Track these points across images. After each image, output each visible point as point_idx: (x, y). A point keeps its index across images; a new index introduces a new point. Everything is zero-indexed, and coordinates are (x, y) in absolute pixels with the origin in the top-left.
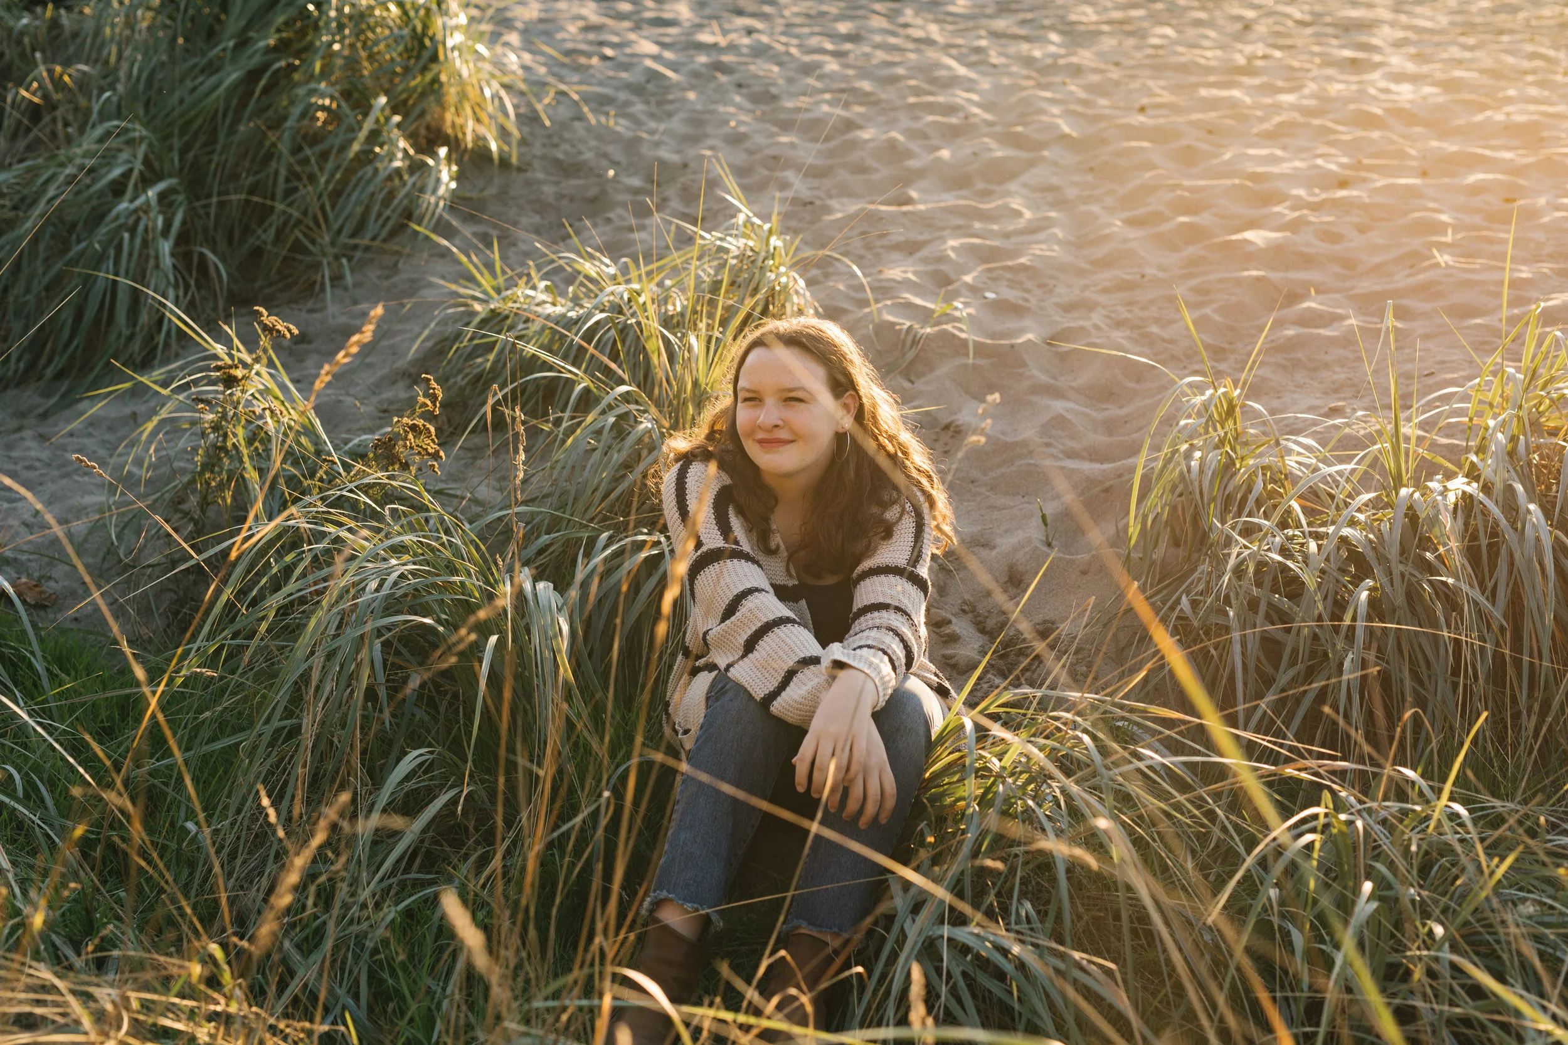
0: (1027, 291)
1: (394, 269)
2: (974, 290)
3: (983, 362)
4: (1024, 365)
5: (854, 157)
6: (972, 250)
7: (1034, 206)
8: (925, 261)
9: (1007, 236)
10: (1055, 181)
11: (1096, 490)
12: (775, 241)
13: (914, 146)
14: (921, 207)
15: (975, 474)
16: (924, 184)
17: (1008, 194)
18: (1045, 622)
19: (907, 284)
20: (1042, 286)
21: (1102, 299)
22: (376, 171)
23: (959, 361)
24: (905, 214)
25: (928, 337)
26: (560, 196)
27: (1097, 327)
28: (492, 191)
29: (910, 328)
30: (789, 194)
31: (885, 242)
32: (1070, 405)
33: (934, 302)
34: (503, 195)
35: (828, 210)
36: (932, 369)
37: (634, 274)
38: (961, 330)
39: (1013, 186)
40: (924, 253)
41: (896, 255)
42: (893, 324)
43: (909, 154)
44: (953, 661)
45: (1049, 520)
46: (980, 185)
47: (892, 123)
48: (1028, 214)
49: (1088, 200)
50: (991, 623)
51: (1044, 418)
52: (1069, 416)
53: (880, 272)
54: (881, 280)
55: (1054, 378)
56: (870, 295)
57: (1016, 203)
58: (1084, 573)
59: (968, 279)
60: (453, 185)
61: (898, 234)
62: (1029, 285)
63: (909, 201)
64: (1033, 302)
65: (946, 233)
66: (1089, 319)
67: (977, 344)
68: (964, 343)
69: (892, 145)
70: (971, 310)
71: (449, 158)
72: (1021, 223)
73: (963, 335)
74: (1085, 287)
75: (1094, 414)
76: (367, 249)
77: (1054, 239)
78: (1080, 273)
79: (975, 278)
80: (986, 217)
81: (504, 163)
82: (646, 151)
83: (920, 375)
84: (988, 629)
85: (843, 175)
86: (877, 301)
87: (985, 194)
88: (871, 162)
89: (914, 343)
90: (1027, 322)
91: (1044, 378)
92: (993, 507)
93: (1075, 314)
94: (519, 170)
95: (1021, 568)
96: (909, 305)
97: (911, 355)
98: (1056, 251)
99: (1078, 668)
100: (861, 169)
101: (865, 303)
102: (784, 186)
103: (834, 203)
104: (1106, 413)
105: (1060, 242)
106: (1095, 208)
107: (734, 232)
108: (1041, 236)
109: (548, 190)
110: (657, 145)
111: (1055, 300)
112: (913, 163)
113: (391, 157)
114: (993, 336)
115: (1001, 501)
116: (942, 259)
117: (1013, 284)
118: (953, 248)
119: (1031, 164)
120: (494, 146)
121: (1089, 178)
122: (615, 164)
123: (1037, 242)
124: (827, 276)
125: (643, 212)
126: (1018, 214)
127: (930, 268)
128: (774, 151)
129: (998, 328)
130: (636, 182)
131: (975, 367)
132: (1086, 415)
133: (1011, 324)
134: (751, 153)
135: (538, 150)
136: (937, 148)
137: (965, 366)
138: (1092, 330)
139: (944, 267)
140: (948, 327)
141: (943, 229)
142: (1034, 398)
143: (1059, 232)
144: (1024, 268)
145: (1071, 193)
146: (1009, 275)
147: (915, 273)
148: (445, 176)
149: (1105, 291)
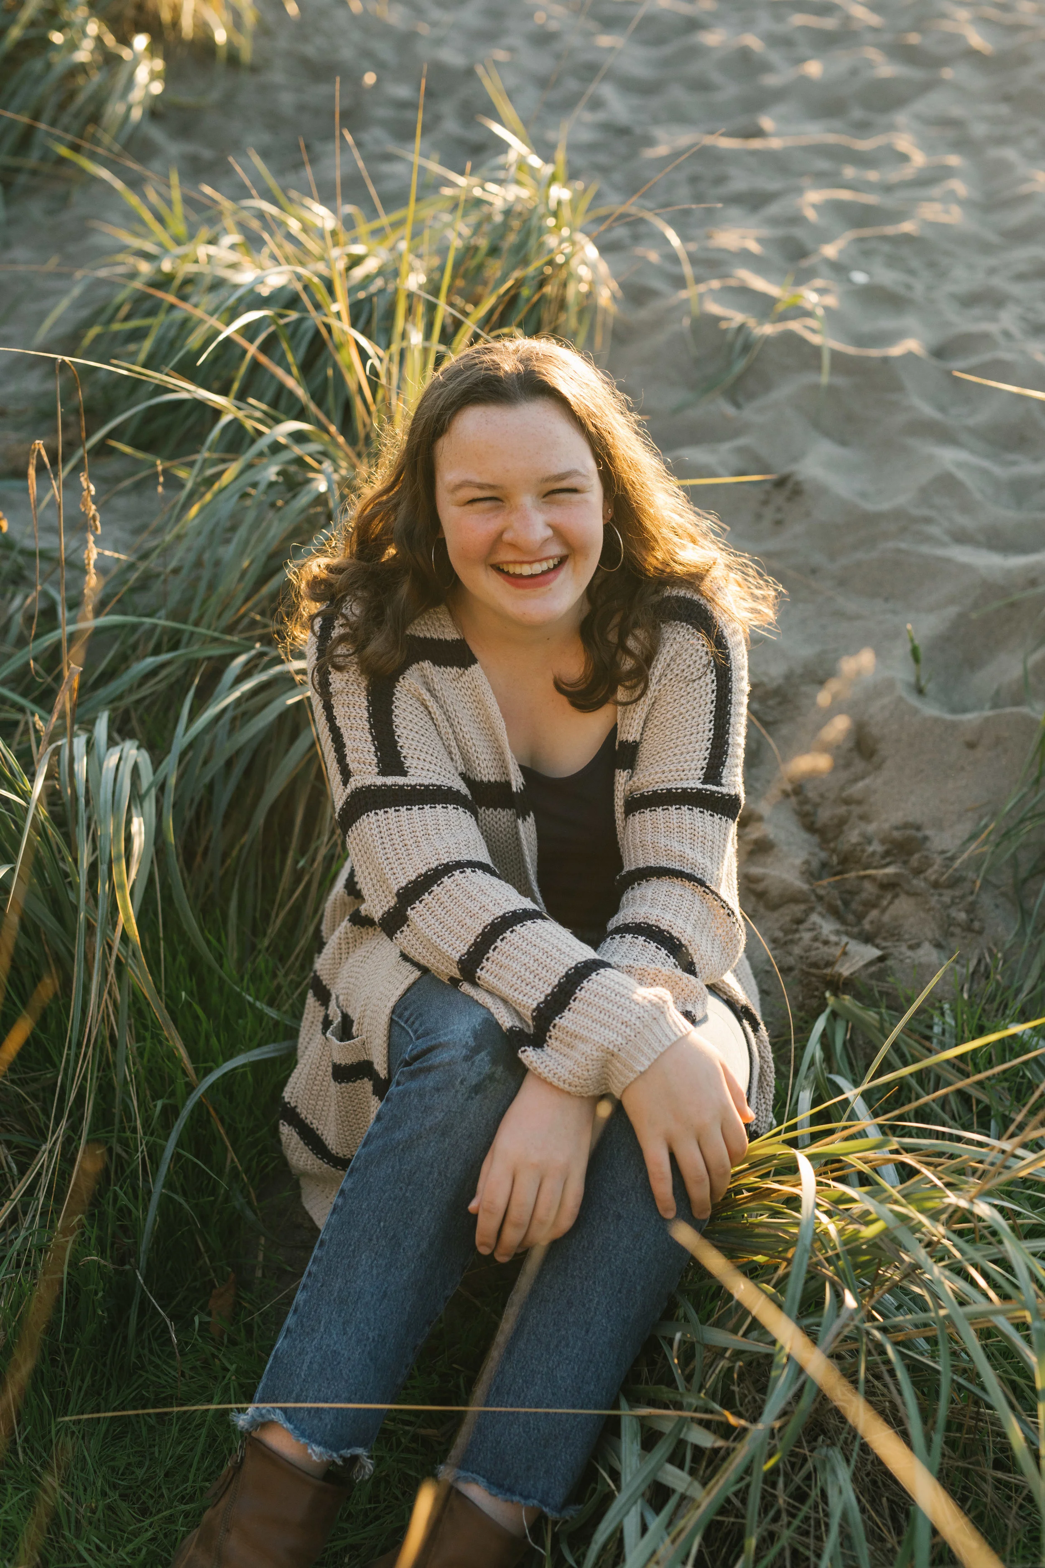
0: (911, 272)
1: (64, 200)
2: (839, 269)
3: (841, 381)
4: (899, 388)
5: (694, 68)
6: (838, 208)
7: (928, 147)
8: (774, 222)
9: (888, 189)
10: (956, 111)
11: (996, 604)
12: (559, 193)
13: (775, 57)
14: (775, 143)
15: (818, 559)
16: (782, 109)
17: (891, 128)
18: (906, 826)
19: (745, 257)
20: (932, 265)
21: (1017, 289)
22: (49, 66)
23: (807, 378)
24: (754, 153)
25: (767, 341)
26: (301, 108)
27: (1007, 334)
28: (214, 96)
29: (742, 327)
30: (600, 116)
31: (723, 190)
32: (962, 455)
33: (779, 284)
34: (227, 105)
35: (649, 141)
36: (767, 386)
37: (363, 228)
38: (813, 331)
39: (901, 118)
40: (774, 209)
41: (734, 212)
42: (718, 319)
43: (765, 67)
44: (760, 887)
45: (922, 651)
46: (857, 113)
47: (747, 24)
48: (919, 159)
49: (1002, 141)
50: (824, 815)
51: (924, 476)
52: (961, 475)
53: (709, 237)
54: (707, 249)
55: (942, 409)
56: (687, 270)
57: (904, 143)
58: (971, 746)
59: (830, 251)
60: (157, 88)
61: (740, 182)
62: (915, 263)
63: (759, 133)
64: (919, 289)
65: (805, 181)
66: (994, 319)
67: (836, 355)
68: (817, 351)
69: (745, 56)
70: (831, 301)
71: (152, 50)
72: (907, 172)
73: (816, 339)
74: (992, 271)
75: (998, 471)
76: (34, 173)
77: (951, 197)
78: (986, 248)
79: (841, 252)
80: (863, 160)
81: (233, 59)
82: (423, 50)
83: (751, 396)
84: (818, 825)
85: (677, 93)
86: (698, 280)
87: (863, 128)
88: (716, 77)
89: (747, 347)
90: (910, 321)
91: (928, 410)
92: (840, 615)
93: (977, 311)
94: (254, 69)
95: (875, 731)
96: (744, 291)
97: (739, 366)
98: (954, 216)
99: (954, 913)
100: (701, 86)
101: (679, 282)
102: (596, 104)
103: (659, 132)
104: (1015, 471)
105: (962, 203)
106: (1010, 154)
107: (501, 175)
108: (936, 191)
109: (287, 100)
110: (439, 42)
111: (950, 287)
112: (771, 80)
113: (72, 46)
114: (860, 340)
115: (851, 605)
116: (797, 219)
117: (892, 262)
118: (814, 206)
119: (927, 87)
120: (221, 36)
121: (1004, 110)
122: (380, 67)
123: (931, 200)
124: (636, 238)
125: (405, 134)
126: (904, 158)
127: (779, 232)
128: (589, 56)
129: (867, 327)
130: (402, 92)
131: (832, 390)
132: (984, 472)
133: (886, 323)
134: (558, 56)
135: (283, 43)
136: (800, 61)
137: (816, 387)
138: (1001, 340)
139: (798, 232)
140: (795, 326)
141: (801, 174)
142: (912, 442)
143: (959, 187)
144: (907, 239)
145: (979, 130)
146: (886, 248)
147: (759, 240)
148: (142, 74)
149: (1021, 277)
